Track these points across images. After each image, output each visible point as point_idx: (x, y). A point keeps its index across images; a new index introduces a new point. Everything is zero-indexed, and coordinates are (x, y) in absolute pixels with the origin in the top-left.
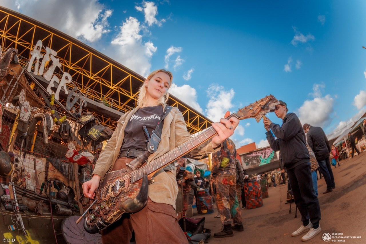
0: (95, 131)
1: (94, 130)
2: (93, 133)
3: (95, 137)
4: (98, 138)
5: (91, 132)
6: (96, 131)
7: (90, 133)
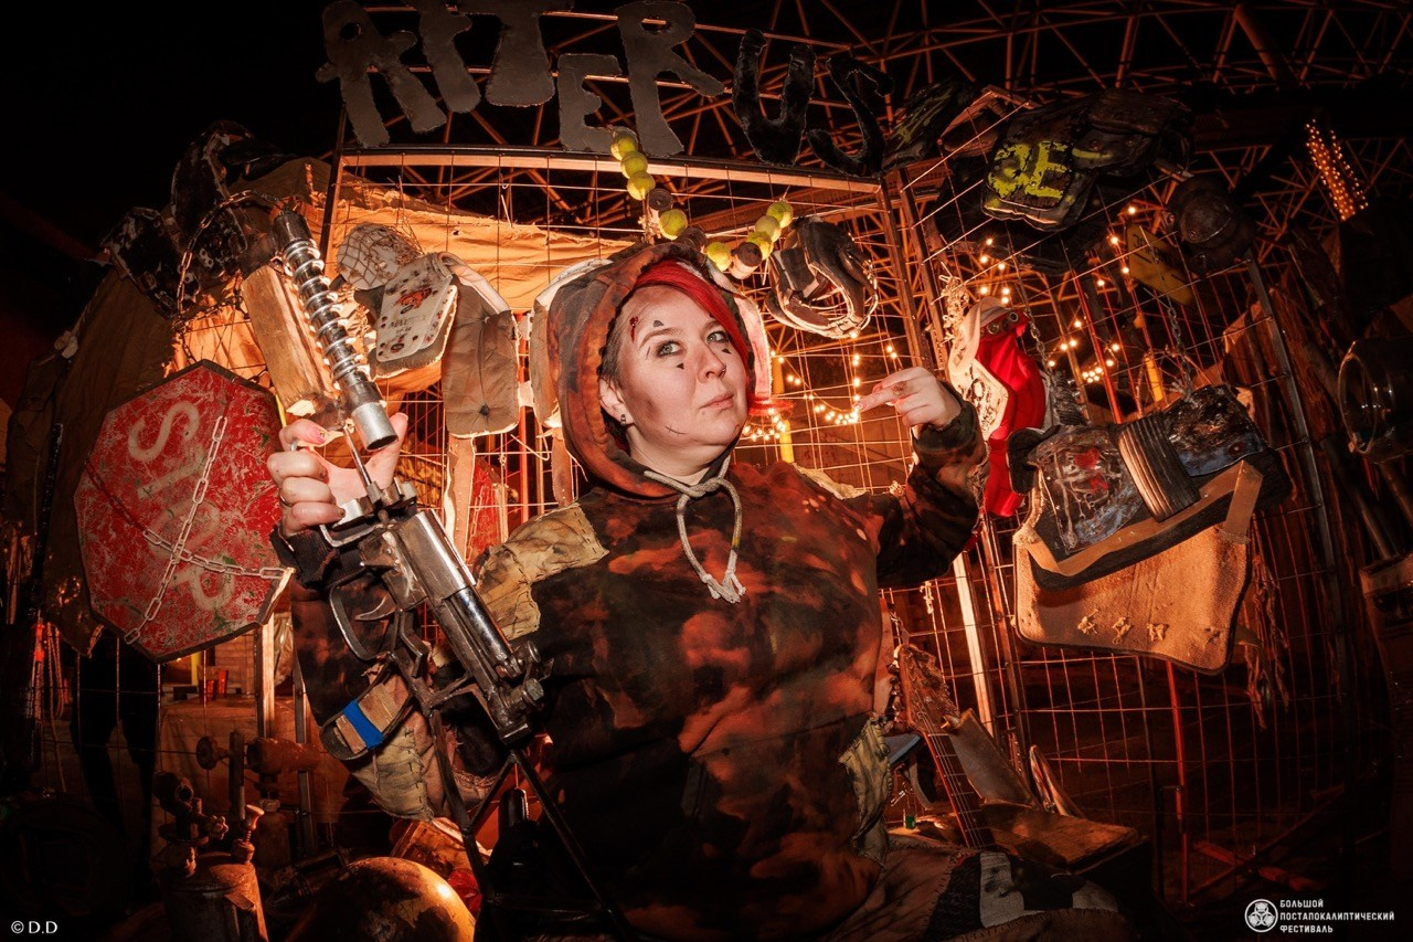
0: (1034, 153)
1: (1022, 151)
2: (1023, 179)
3: (1056, 194)
4: (1079, 196)
5: (1008, 180)
6: (1043, 151)
7: (1003, 188)
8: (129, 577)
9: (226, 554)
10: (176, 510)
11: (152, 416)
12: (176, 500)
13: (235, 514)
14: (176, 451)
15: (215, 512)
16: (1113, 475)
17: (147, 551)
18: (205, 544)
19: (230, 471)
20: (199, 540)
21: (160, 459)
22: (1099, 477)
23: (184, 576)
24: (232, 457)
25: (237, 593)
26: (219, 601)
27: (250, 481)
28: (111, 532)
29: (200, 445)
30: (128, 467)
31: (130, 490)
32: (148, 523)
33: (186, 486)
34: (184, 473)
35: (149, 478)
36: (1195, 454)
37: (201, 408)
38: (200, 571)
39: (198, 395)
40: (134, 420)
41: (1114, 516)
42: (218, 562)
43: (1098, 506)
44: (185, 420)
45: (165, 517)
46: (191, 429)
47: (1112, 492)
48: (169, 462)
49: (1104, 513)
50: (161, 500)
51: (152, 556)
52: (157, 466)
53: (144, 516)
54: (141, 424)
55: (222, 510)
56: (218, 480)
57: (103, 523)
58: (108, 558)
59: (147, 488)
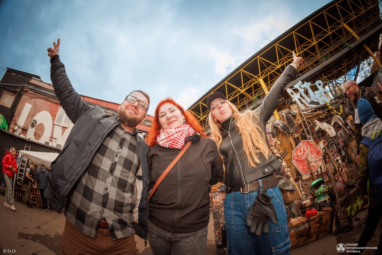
11: (300, 149)
13: (315, 154)
15: (312, 155)
21: (303, 153)
23: (312, 164)
24: (311, 149)
25: (318, 162)
26: (317, 164)
27: (315, 150)
30: (299, 156)
33: (308, 154)
34: (307, 153)
35: (303, 156)
37: (305, 146)
39: (304, 144)
40: (297, 151)
46: (305, 149)
48: (304, 153)
54: (299, 151)
55: (313, 155)
56: (311, 152)
57: (299, 164)
58: (301, 167)
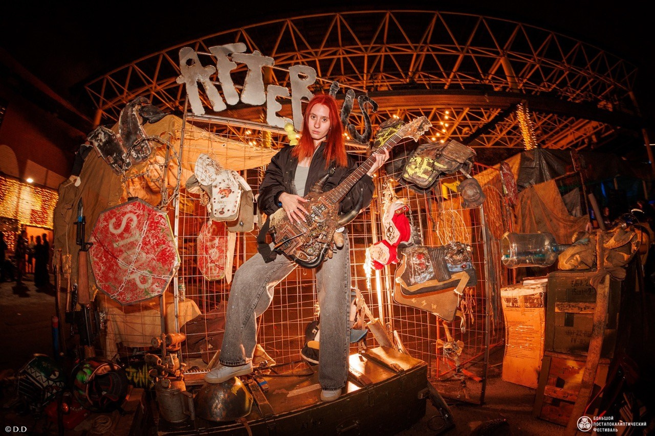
0: (422, 161)
1: (419, 159)
2: (417, 170)
3: (426, 177)
5: (412, 169)
6: (425, 162)
7: (411, 172)
8: (111, 275)
9: (149, 269)
10: (129, 252)
11: (118, 217)
12: (129, 249)
13: (151, 256)
14: (128, 231)
15: (144, 255)
16: (427, 264)
17: (118, 266)
18: (141, 265)
19: (150, 240)
20: (138, 264)
21: (122, 233)
22: (423, 264)
23: (132, 276)
24: (150, 235)
25: (153, 284)
26: (146, 286)
27: (158, 244)
28: (103, 258)
29: (138, 230)
30: (109, 235)
31: (110, 243)
32: (118, 256)
33: (133, 244)
34: (132, 239)
35: (118, 240)
36: (452, 265)
37: (138, 216)
38: (139, 275)
39: (137, 211)
40: (111, 218)
41: (426, 277)
42: (145, 272)
43: (422, 272)
44: (131, 220)
45: (125, 255)
46: (134, 224)
47: (426, 269)
48: (126, 235)
49: (423, 275)
50: (122, 248)
51: (120, 268)
52: (121, 236)
53: (116, 254)
54: (114, 220)
55: (147, 253)
56: (145, 244)
57: (100, 255)
58: (102, 268)
59: (117, 244)
